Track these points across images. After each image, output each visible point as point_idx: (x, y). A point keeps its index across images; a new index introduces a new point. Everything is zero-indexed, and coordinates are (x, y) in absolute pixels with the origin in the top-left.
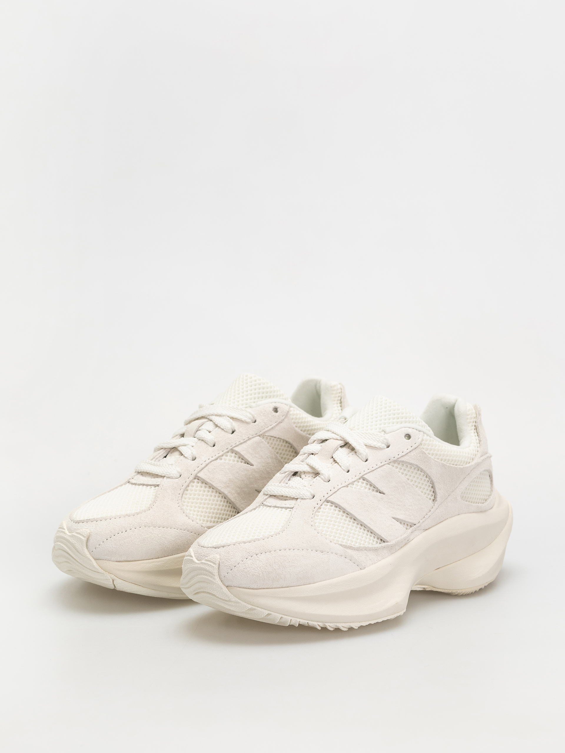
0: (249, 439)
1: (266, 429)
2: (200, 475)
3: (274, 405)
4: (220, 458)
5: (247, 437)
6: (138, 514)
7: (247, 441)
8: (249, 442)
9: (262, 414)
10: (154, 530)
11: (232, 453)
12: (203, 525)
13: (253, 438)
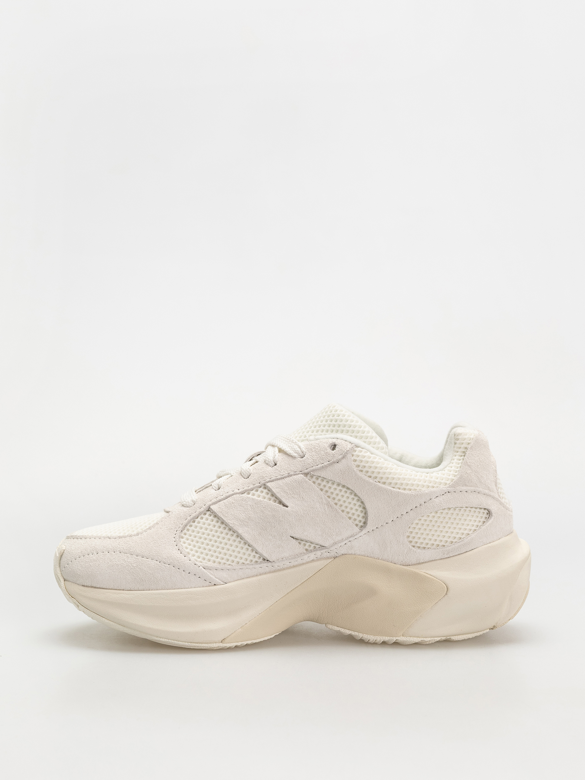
0: (289, 476)
1: (314, 468)
2: (214, 508)
3: (331, 441)
4: (248, 491)
5: (287, 472)
6: (120, 537)
7: (286, 477)
8: (287, 480)
9: (313, 450)
10: (129, 558)
11: (265, 488)
12: (197, 563)
13: (295, 475)
